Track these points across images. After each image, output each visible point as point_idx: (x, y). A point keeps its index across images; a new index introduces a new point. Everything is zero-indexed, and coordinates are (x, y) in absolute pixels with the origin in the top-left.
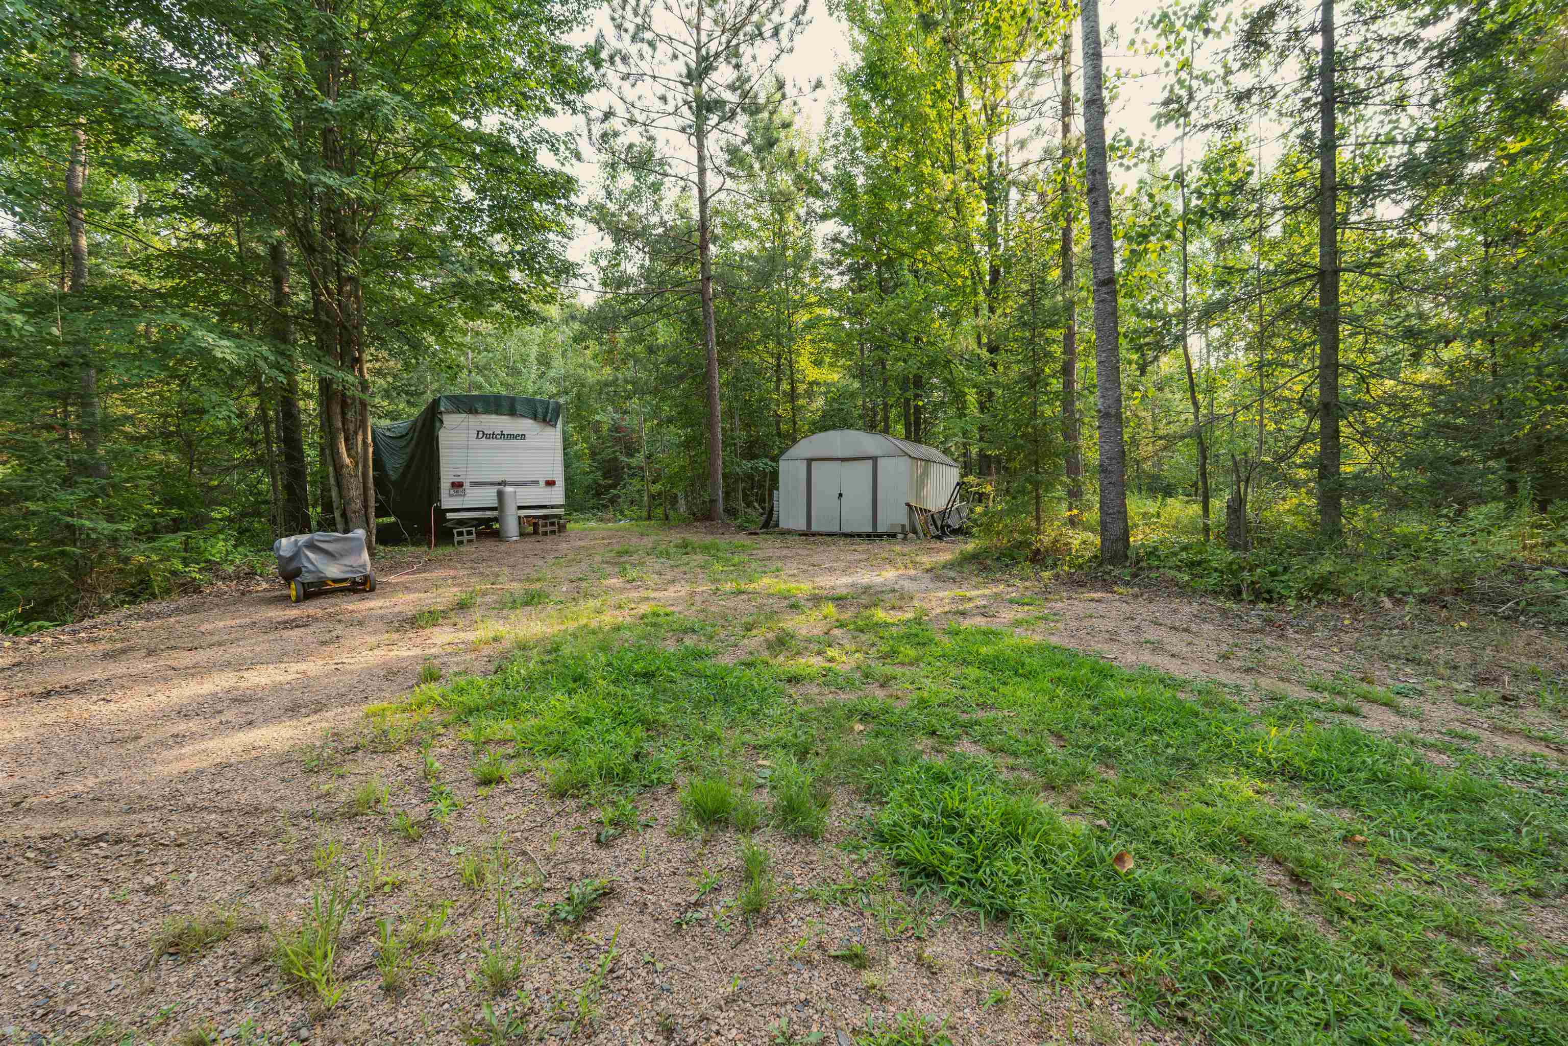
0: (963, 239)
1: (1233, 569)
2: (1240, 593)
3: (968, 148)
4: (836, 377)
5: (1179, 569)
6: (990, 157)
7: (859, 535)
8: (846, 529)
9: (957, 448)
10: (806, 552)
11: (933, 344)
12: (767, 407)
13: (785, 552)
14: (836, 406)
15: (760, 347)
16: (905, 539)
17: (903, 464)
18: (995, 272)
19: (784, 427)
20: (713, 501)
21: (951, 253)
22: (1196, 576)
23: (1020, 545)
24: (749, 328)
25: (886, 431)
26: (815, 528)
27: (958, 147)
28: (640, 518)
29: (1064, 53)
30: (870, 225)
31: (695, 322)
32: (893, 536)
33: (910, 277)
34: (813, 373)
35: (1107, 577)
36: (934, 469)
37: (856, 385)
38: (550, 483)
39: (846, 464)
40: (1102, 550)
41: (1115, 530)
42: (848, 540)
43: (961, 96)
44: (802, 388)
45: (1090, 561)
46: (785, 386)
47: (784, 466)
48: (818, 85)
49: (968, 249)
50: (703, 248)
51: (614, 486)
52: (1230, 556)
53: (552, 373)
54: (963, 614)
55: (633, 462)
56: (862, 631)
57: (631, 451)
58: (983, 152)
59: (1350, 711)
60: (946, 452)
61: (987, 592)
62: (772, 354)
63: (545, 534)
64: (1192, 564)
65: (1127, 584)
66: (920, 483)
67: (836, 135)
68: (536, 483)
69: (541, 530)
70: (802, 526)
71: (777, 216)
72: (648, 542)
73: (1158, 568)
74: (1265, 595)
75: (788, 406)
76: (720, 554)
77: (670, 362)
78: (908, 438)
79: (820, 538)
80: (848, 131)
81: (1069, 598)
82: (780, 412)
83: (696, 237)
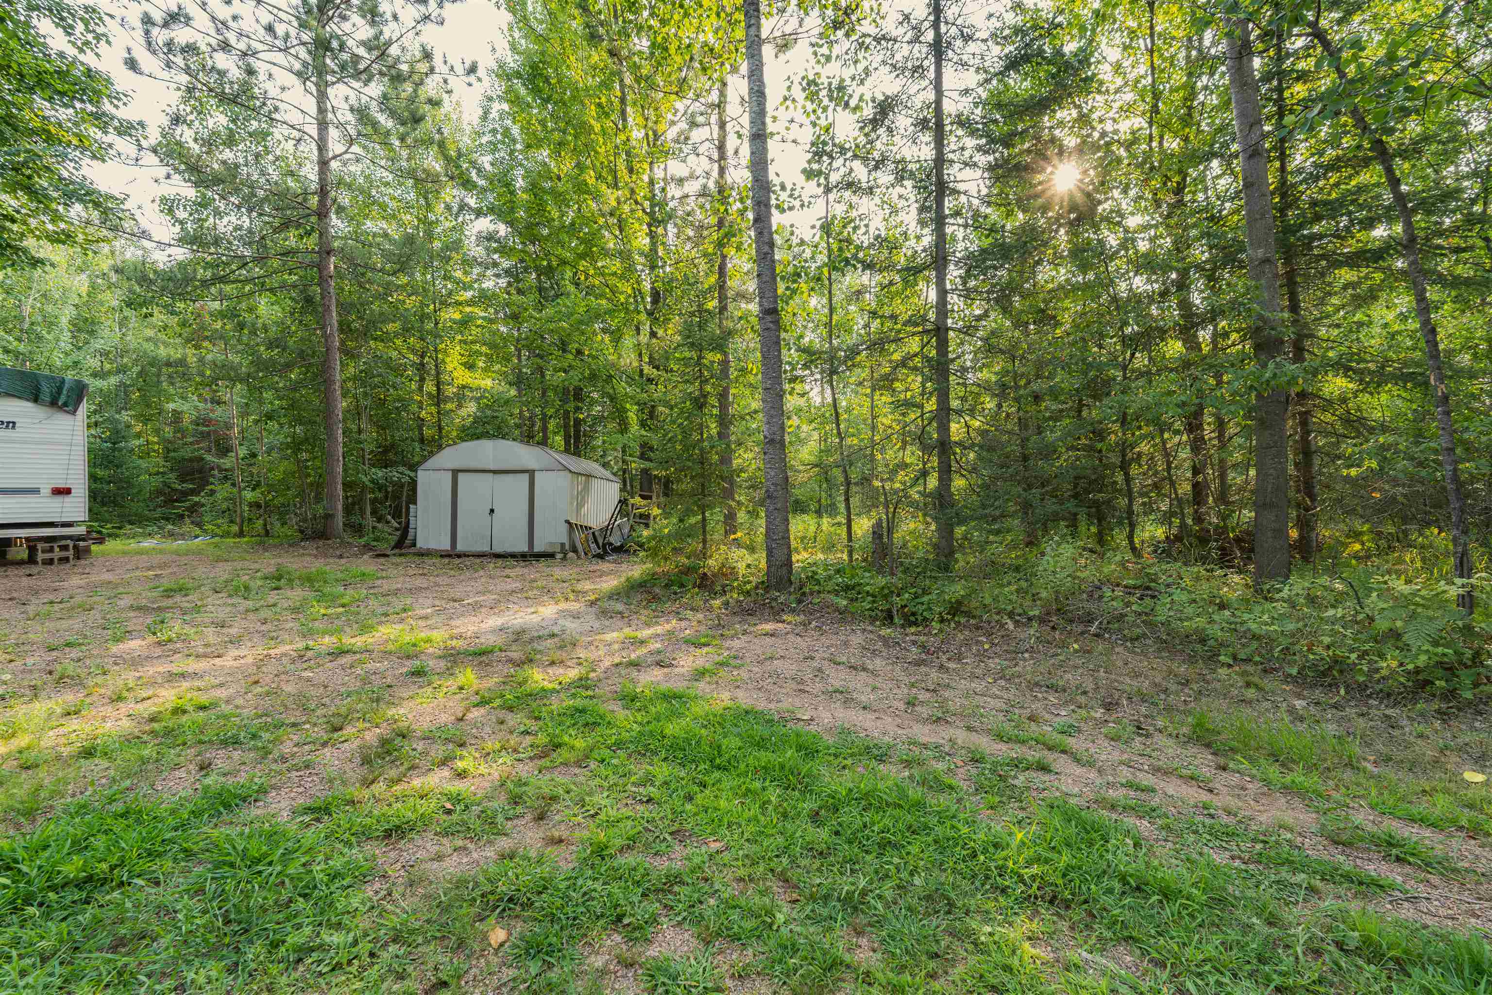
0: (625, 256)
1: (886, 593)
2: (891, 617)
3: (631, 171)
4: (488, 383)
5: (837, 593)
6: (652, 182)
7: (513, 556)
8: (497, 549)
9: (616, 463)
10: (447, 580)
11: (595, 358)
12: (405, 408)
13: (419, 582)
14: (489, 413)
15: (398, 342)
16: (564, 558)
17: (562, 480)
18: (656, 296)
19: (427, 432)
20: (328, 517)
21: (614, 269)
22: (852, 600)
23: (688, 571)
24: (384, 319)
25: (544, 443)
26: (460, 547)
27: (621, 166)
28: (227, 534)
29: (720, 102)
30: (530, 226)
31: (309, 300)
32: (552, 556)
33: (572, 288)
34: (462, 376)
35: (774, 604)
36: (595, 484)
37: (513, 392)
38: (62, 492)
39: (497, 476)
40: (768, 574)
41: (780, 555)
42: (500, 562)
43: (625, 120)
44: (450, 391)
45: (757, 587)
46: (430, 387)
47: (422, 477)
48: (472, 69)
49: (630, 268)
50: (322, 214)
51: (193, 492)
52: (881, 581)
53: (98, 344)
54: (635, 665)
55: (227, 462)
56: (510, 709)
57: (224, 450)
58: (646, 178)
59: (1044, 768)
60: (605, 465)
61: (659, 629)
62: (413, 350)
63: (51, 562)
64: (847, 588)
65: (793, 611)
66: (580, 500)
67: (494, 131)
68: (35, 491)
69: (40, 556)
70: (446, 545)
71: (422, 201)
72: (223, 572)
73: (819, 592)
74: (911, 620)
75: (433, 409)
76: (327, 590)
77: (270, 346)
78: (567, 451)
79: (468, 561)
80: (507, 132)
81: (745, 633)
82: (423, 414)
83: (314, 201)
